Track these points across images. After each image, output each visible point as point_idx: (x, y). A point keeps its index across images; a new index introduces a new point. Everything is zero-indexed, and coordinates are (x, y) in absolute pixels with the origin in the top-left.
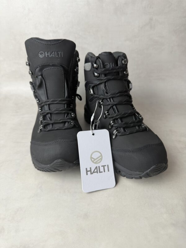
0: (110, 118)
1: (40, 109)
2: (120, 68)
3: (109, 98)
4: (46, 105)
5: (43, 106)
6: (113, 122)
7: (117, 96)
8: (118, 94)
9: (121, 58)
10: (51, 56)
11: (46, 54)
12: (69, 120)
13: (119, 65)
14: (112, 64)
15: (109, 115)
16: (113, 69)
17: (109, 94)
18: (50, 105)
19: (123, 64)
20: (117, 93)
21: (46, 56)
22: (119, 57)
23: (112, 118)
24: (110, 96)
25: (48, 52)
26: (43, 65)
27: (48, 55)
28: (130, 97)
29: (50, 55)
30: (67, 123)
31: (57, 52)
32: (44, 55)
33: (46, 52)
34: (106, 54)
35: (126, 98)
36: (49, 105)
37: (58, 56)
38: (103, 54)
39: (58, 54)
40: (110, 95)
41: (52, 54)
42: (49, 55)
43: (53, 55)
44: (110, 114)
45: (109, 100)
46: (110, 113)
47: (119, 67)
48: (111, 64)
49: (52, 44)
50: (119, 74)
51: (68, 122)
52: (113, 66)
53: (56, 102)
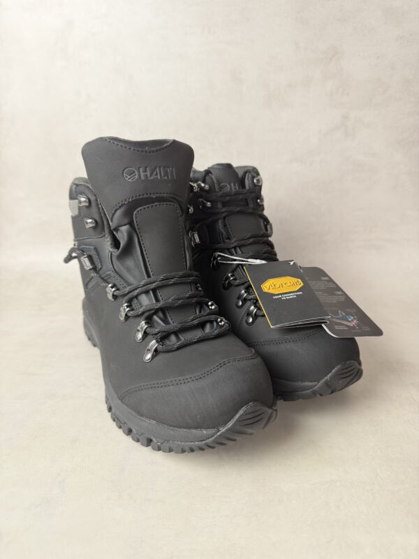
0: (238, 285)
1: (127, 307)
2: (251, 191)
3: (233, 248)
4: (147, 292)
5: (136, 297)
6: (245, 292)
7: (250, 244)
8: (251, 240)
9: (250, 176)
10: (152, 178)
11: (142, 174)
12: (213, 317)
13: (247, 187)
14: (235, 185)
15: (235, 279)
16: (237, 194)
17: (233, 241)
18: (158, 291)
19: (255, 185)
20: (250, 238)
21: (143, 178)
22: (245, 173)
23: (243, 284)
24: (235, 244)
25: (146, 167)
26: (137, 200)
27: (147, 175)
28: (271, 245)
29: (151, 176)
30: (208, 326)
31: (164, 167)
32: (136, 177)
33: (141, 170)
34: (221, 167)
35: (267, 248)
36: (154, 290)
37: (168, 177)
38: (216, 167)
39: (166, 174)
40: (235, 242)
41: (155, 173)
42: (149, 176)
43: (157, 175)
44: (238, 278)
45: (233, 250)
46: (237, 276)
47: (249, 190)
48: (232, 184)
49: (152, 149)
50: (248, 205)
51: (211, 322)
52: (235, 189)
53: (172, 281)
